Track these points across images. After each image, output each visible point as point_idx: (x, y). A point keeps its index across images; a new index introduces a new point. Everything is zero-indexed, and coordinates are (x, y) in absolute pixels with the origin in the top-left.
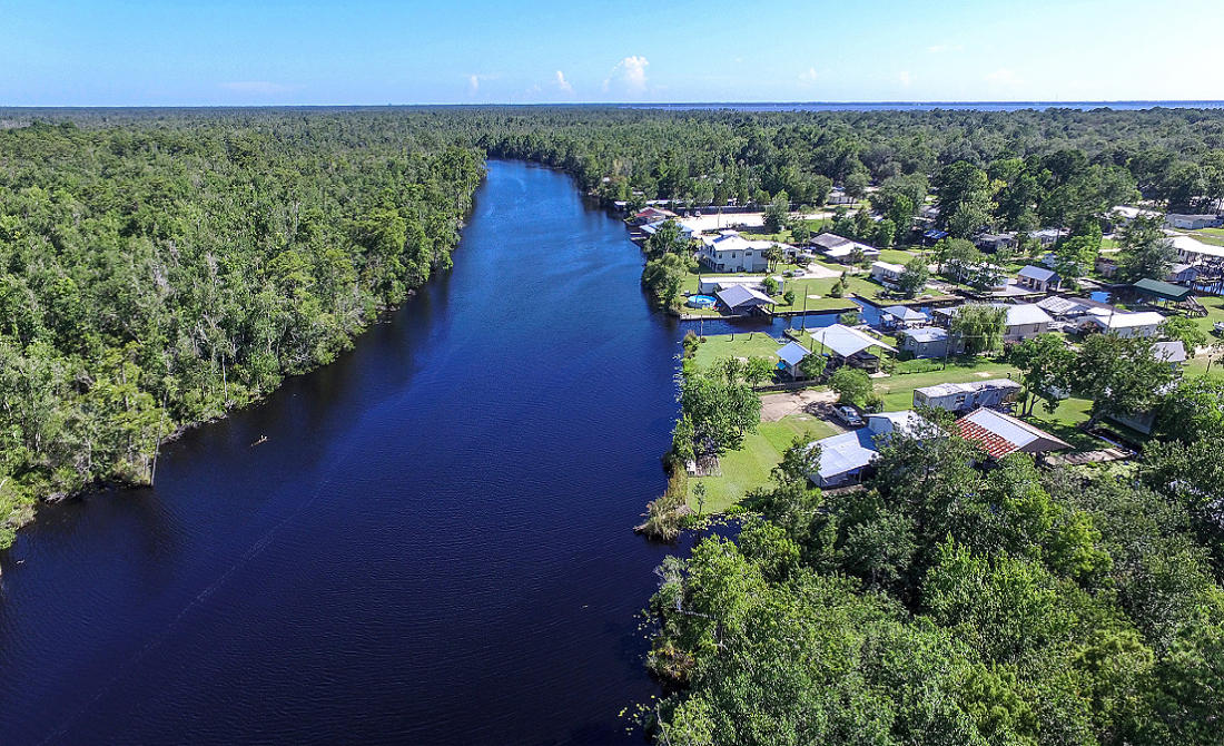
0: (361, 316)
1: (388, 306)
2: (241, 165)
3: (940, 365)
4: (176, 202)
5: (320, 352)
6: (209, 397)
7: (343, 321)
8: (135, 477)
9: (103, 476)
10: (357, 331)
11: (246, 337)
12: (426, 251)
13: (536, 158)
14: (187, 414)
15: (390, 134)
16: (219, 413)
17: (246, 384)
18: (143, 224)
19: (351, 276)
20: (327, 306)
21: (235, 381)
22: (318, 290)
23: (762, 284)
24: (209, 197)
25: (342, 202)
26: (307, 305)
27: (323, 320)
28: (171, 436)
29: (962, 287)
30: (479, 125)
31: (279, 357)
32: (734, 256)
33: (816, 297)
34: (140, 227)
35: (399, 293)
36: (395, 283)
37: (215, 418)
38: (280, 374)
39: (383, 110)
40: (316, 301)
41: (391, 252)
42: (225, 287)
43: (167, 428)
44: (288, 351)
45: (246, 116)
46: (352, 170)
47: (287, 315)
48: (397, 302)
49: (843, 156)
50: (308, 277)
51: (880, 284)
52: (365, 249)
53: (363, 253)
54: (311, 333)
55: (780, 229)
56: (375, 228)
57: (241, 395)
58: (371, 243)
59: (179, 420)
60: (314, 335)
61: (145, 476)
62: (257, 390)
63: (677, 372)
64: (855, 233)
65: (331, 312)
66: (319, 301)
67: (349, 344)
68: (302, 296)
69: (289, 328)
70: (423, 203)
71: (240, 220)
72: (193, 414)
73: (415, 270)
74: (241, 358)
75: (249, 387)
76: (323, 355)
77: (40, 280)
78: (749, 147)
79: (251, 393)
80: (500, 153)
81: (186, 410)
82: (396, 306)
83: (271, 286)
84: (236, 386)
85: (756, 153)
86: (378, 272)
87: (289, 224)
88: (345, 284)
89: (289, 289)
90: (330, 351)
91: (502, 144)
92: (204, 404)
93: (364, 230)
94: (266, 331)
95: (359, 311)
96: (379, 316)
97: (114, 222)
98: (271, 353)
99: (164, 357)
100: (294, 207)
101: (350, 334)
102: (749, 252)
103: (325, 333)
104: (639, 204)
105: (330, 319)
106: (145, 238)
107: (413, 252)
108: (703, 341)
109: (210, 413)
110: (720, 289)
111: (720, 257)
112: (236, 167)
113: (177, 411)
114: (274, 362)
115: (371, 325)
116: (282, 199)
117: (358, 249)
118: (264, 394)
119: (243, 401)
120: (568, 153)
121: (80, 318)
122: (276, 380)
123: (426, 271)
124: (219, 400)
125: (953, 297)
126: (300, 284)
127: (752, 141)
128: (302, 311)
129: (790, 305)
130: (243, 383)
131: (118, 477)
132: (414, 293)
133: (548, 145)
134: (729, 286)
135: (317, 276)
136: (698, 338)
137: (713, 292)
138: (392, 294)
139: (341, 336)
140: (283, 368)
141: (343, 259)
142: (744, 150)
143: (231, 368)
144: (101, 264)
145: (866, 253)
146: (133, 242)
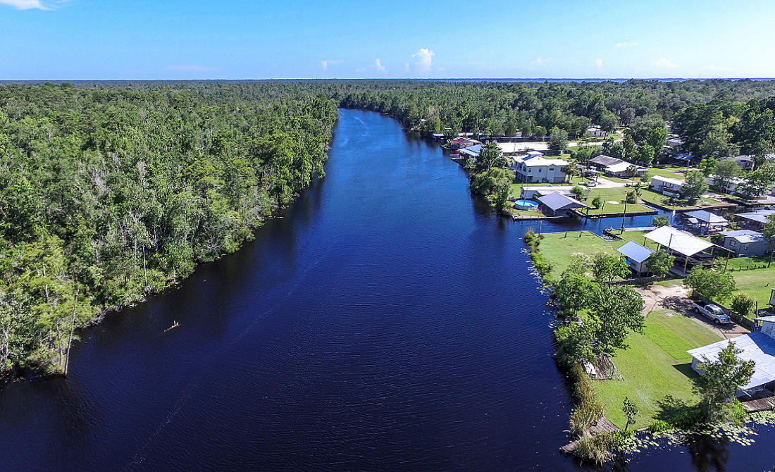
0: (259, 213)
1: (280, 205)
2: (175, 108)
3: (762, 263)
4: (125, 127)
5: (227, 243)
6: (130, 283)
7: (246, 217)
8: (50, 367)
9: (22, 363)
10: (257, 224)
11: (165, 230)
12: (308, 164)
13: (370, 108)
14: (110, 298)
15: (273, 93)
16: (139, 297)
17: (164, 270)
18: (97, 141)
19: (253, 181)
20: (234, 204)
21: (155, 268)
22: (227, 191)
23: (571, 192)
24: (150, 125)
25: (244, 130)
26: (218, 203)
27: (230, 216)
28: (93, 319)
29: (728, 196)
30: (329, 89)
31: (194, 247)
32: (540, 171)
33: (615, 203)
34: (95, 144)
35: (287, 195)
36: (286, 188)
37: (135, 302)
38: (194, 262)
39: (267, 81)
40: (225, 201)
41: (282, 163)
42: (150, 188)
43: (90, 312)
44: (201, 242)
45: (182, 84)
46: (249, 112)
47: (201, 211)
48: (286, 202)
49: (593, 103)
50: (217, 181)
51: (661, 193)
52: (262, 161)
53: (261, 165)
54: (220, 226)
55: (560, 152)
56: (270, 146)
57: (159, 280)
58: (267, 157)
59: (103, 303)
60: (222, 229)
61: (60, 364)
62: (173, 275)
63: (530, 264)
64: (624, 155)
65: (236, 209)
66: (227, 200)
67: (250, 236)
68: (213, 196)
69: (201, 223)
70: (302, 131)
71: (170, 141)
72: (116, 298)
73: (298, 178)
74: (161, 247)
75: (166, 272)
76: (230, 245)
77: (5, 181)
78: (519, 99)
79: (169, 278)
80: (347, 104)
81: (110, 294)
82: (286, 205)
83: (190, 188)
84: (155, 273)
85: (525, 103)
86: (272, 178)
87: (205, 144)
88: (248, 187)
89: (203, 189)
90: (235, 241)
91: (347, 99)
92: (126, 289)
93: (262, 147)
94: (183, 225)
95: (257, 208)
96: (273, 212)
97: (77, 140)
98: (187, 243)
99: (93, 247)
100: (209, 132)
101: (252, 227)
102: (552, 168)
103: (231, 227)
104: (453, 134)
105: (235, 216)
106: (98, 152)
107: (298, 165)
108: (542, 238)
109: (131, 296)
110: (540, 196)
111: (530, 171)
112: (172, 109)
113: (102, 296)
114: (188, 251)
115: (267, 220)
116: (201, 127)
117: (257, 161)
118: (179, 279)
119: (160, 286)
120: (392, 105)
121: (31, 212)
122: (189, 266)
123: (307, 178)
124: (139, 286)
125: (726, 204)
126: (212, 186)
127: (521, 95)
128: (213, 209)
129: (597, 208)
130: (161, 269)
131: (35, 364)
132: (298, 195)
133: (378, 99)
134: (547, 193)
135: (226, 181)
136: (537, 235)
137: (535, 198)
138: (282, 195)
139: (245, 229)
140: (196, 256)
141: (247, 167)
142: (516, 101)
143: (151, 257)
144: (57, 170)
145: (638, 170)
146: (87, 154)
